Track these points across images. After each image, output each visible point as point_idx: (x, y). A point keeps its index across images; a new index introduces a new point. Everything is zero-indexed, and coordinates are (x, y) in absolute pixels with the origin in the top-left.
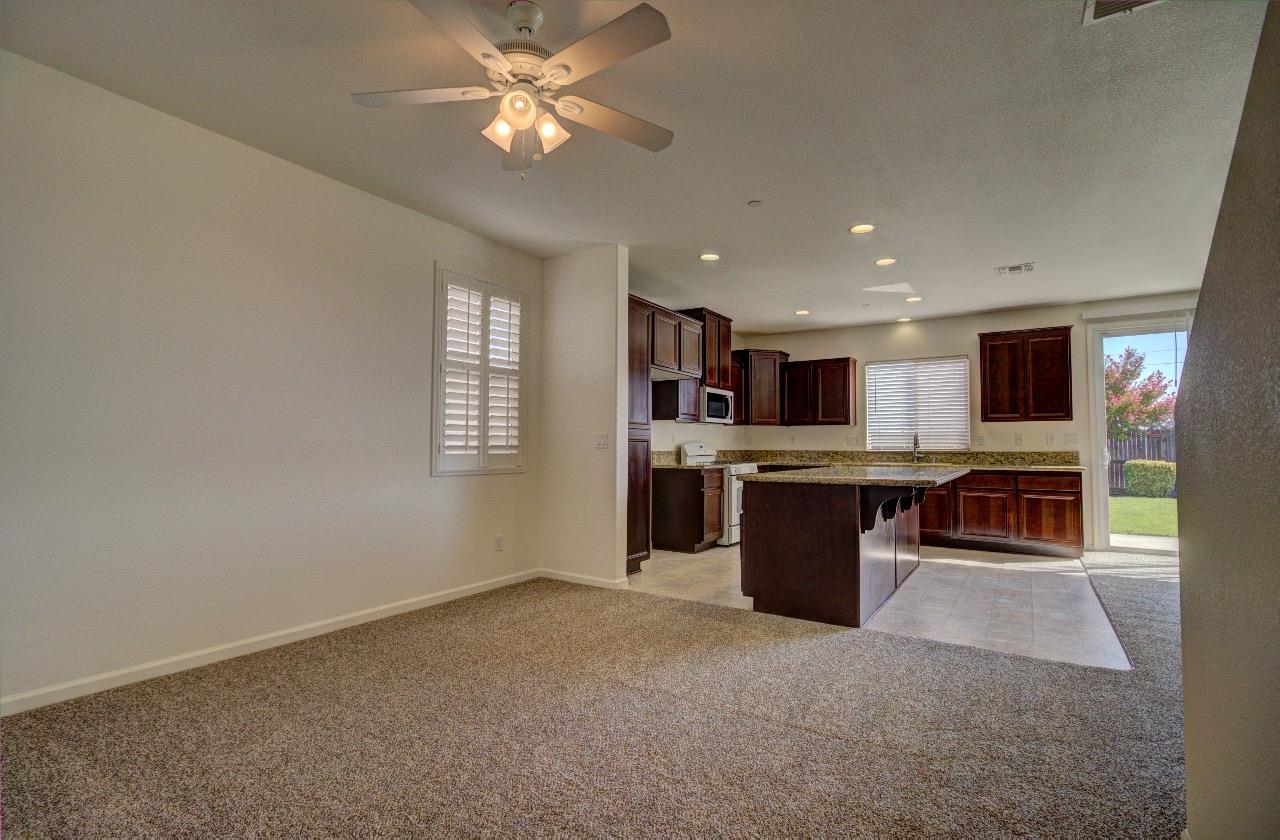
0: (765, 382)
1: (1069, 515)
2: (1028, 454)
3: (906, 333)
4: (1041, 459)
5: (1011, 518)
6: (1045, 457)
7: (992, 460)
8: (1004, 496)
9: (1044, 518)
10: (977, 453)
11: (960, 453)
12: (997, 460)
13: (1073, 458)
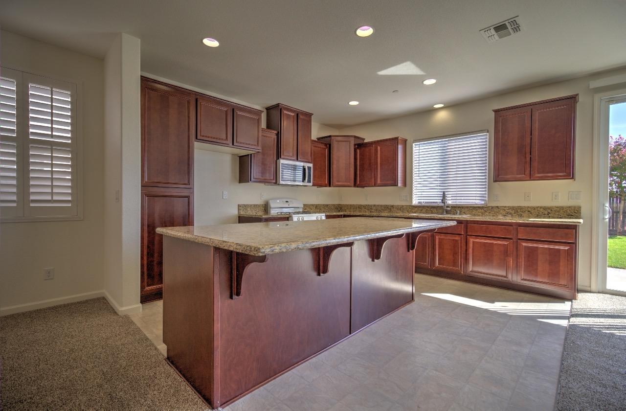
0: (343, 157)
1: (563, 263)
2: (534, 208)
3: (443, 116)
4: (546, 212)
5: (511, 261)
6: (549, 211)
7: (504, 213)
8: (505, 243)
9: (540, 263)
10: (492, 207)
11: (479, 207)
12: (508, 213)
13: (575, 212)
